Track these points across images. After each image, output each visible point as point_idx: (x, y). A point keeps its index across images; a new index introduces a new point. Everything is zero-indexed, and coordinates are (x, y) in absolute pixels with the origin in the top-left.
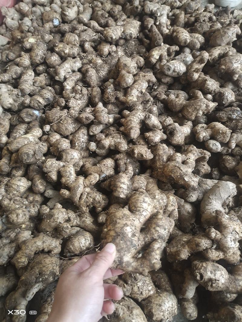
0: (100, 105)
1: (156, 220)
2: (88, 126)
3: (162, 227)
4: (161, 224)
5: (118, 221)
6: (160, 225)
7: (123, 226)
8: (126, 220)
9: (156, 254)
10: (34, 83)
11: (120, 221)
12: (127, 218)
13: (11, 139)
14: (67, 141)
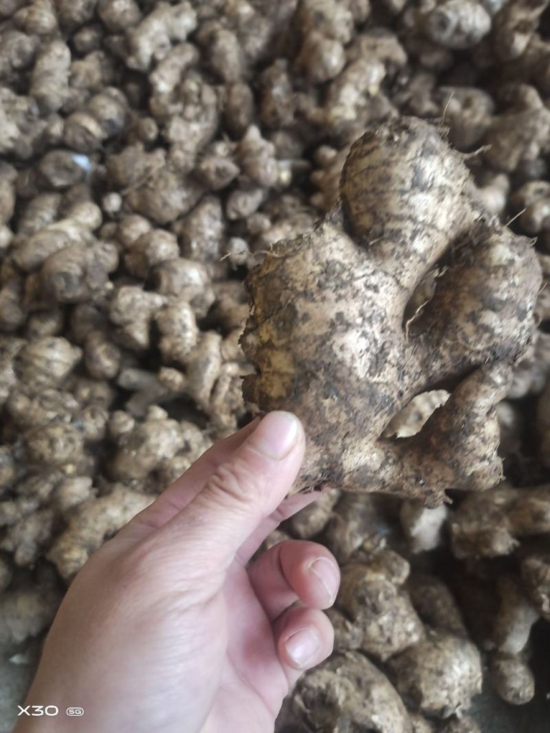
0: (254, 133)
1: (481, 272)
2: (224, 195)
3: (509, 309)
4: (505, 296)
5: (301, 306)
6: (501, 302)
7: (325, 329)
8: (340, 298)
9: (484, 441)
10: (71, 79)
11: (311, 306)
12: (343, 284)
13: (22, 236)
14: (170, 237)
